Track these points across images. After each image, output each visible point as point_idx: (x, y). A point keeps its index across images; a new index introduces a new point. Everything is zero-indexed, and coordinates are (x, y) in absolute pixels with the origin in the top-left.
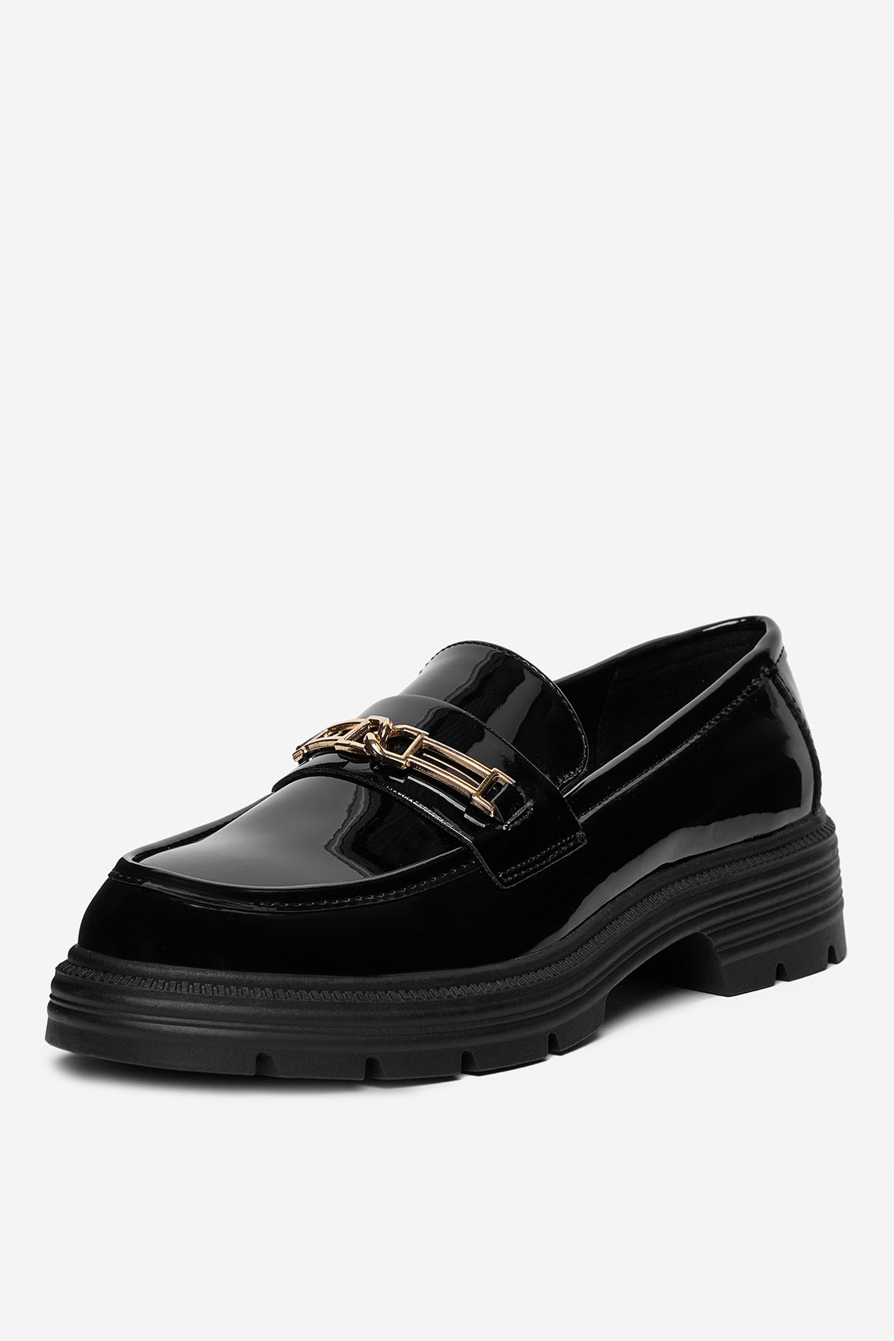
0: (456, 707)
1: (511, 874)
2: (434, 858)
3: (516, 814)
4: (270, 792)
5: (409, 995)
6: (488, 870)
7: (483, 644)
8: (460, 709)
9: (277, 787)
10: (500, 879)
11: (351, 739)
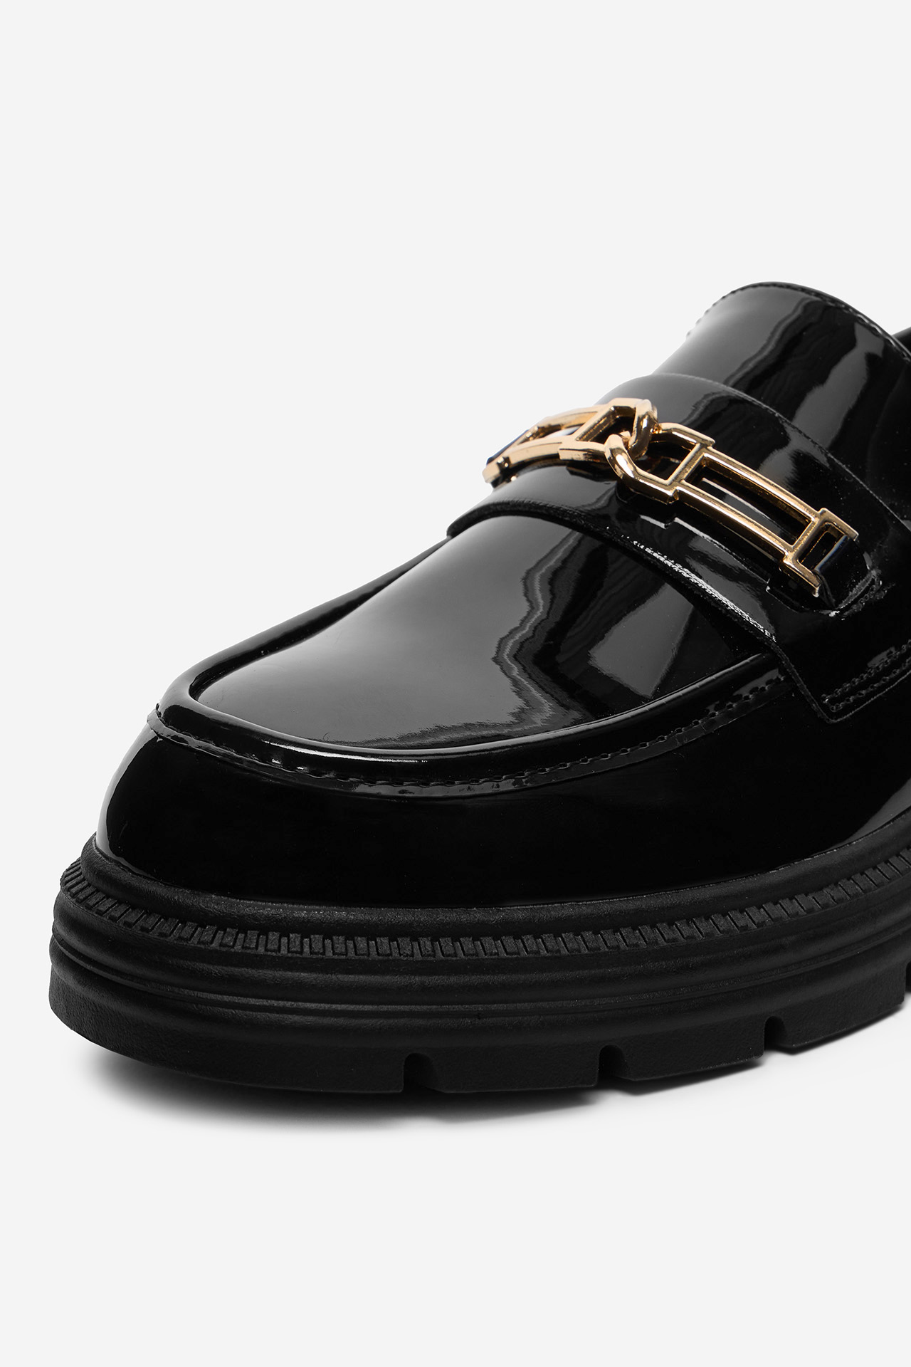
0: (743, 395)
1: (844, 696)
2: (713, 677)
3: (854, 592)
4: (444, 536)
5: (673, 930)
6: (805, 690)
7: (789, 286)
8: (749, 398)
9: (455, 530)
10: (825, 707)
11: (582, 438)
